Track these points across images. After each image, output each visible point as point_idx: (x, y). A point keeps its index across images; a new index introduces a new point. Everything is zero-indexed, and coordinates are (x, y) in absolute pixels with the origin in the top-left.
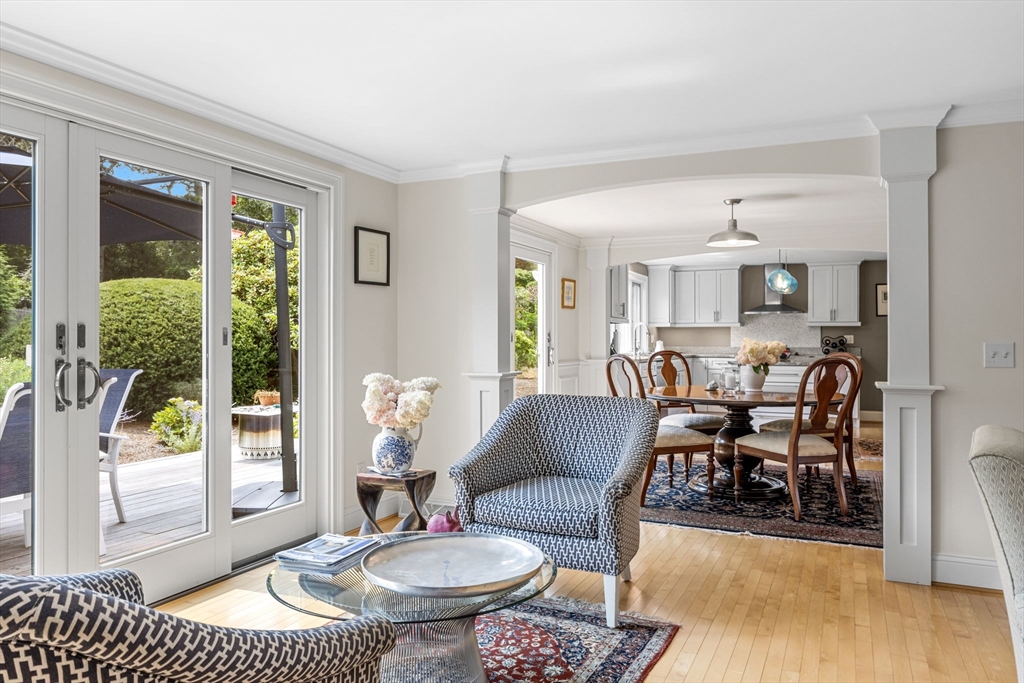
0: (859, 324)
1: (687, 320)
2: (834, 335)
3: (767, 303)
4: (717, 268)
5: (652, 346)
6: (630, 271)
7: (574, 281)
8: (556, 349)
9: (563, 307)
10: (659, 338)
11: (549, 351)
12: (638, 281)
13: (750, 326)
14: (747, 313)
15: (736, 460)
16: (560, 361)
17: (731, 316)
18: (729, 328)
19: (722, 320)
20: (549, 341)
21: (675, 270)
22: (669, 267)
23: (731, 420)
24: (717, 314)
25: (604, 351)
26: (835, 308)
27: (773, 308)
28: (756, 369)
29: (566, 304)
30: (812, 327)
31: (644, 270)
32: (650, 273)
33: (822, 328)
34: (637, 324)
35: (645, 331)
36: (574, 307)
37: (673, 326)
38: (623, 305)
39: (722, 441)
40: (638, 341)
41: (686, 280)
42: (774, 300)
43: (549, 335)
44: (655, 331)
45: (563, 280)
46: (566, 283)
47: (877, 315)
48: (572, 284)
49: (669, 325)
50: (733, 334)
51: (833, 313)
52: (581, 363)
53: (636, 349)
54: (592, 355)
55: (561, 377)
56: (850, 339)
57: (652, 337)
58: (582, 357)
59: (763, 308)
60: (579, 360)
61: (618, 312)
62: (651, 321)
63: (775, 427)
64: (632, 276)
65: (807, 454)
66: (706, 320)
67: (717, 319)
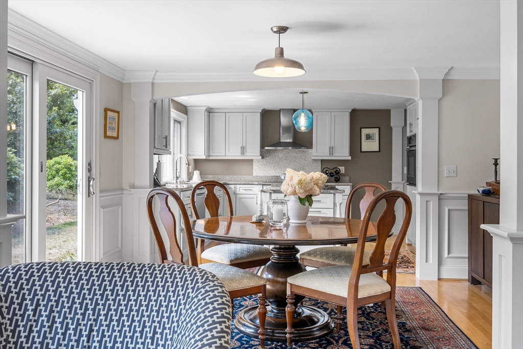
0: (350, 158)
1: (220, 153)
2: (331, 166)
3: (282, 141)
4: (244, 111)
5: (190, 176)
6: (172, 109)
7: (118, 112)
8: (98, 179)
9: (106, 137)
10: (196, 168)
11: (89, 182)
12: (179, 119)
13: (268, 159)
14: (267, 148)
15: (288, 301)
16: (101, 191)
17: (254, 151)
18: (252, 160)
19: (247, 154)
20: (90, 170)
21: (210, 111)
22: (205, 108)
23: (279, 255)
24: (243, 149)
25: (147, 181)
26: (332, 145)
27: (286, 145)
28: (301, 200)
29: (109, 133)
30: (315, 160)
31: (184, 109)
32: (189, 113)
33: (322, 161)
34: (178, 156)
35: (184, 162)
36: (117, 138)
37: (208, 158)
38: (166, 138)
39: (270, 276)
40: (178, 171)
41: (218, 120)
42: (287, 139)
43: (90, 165)
44: (192, 163)
45: (106, 110)
46: (109, 113)
47: (361, 152)
48: (116, 115)
49: (204, 157)
50: (256, 166)
51: (331, 149)
52: (125, 192)
53: (177, 178)
54: (136, 184)
55: (103, 207)
56: (342, 169)
57: (190, 167)
58: (126, 186)
59: (279, 144)
60: (122, 189)
61: (160, 144)
62: (190, 153)
63: (315, 256)
64: (174, 114)
65: (366, 295)
66: (233, 153)
67: (243, 153)
